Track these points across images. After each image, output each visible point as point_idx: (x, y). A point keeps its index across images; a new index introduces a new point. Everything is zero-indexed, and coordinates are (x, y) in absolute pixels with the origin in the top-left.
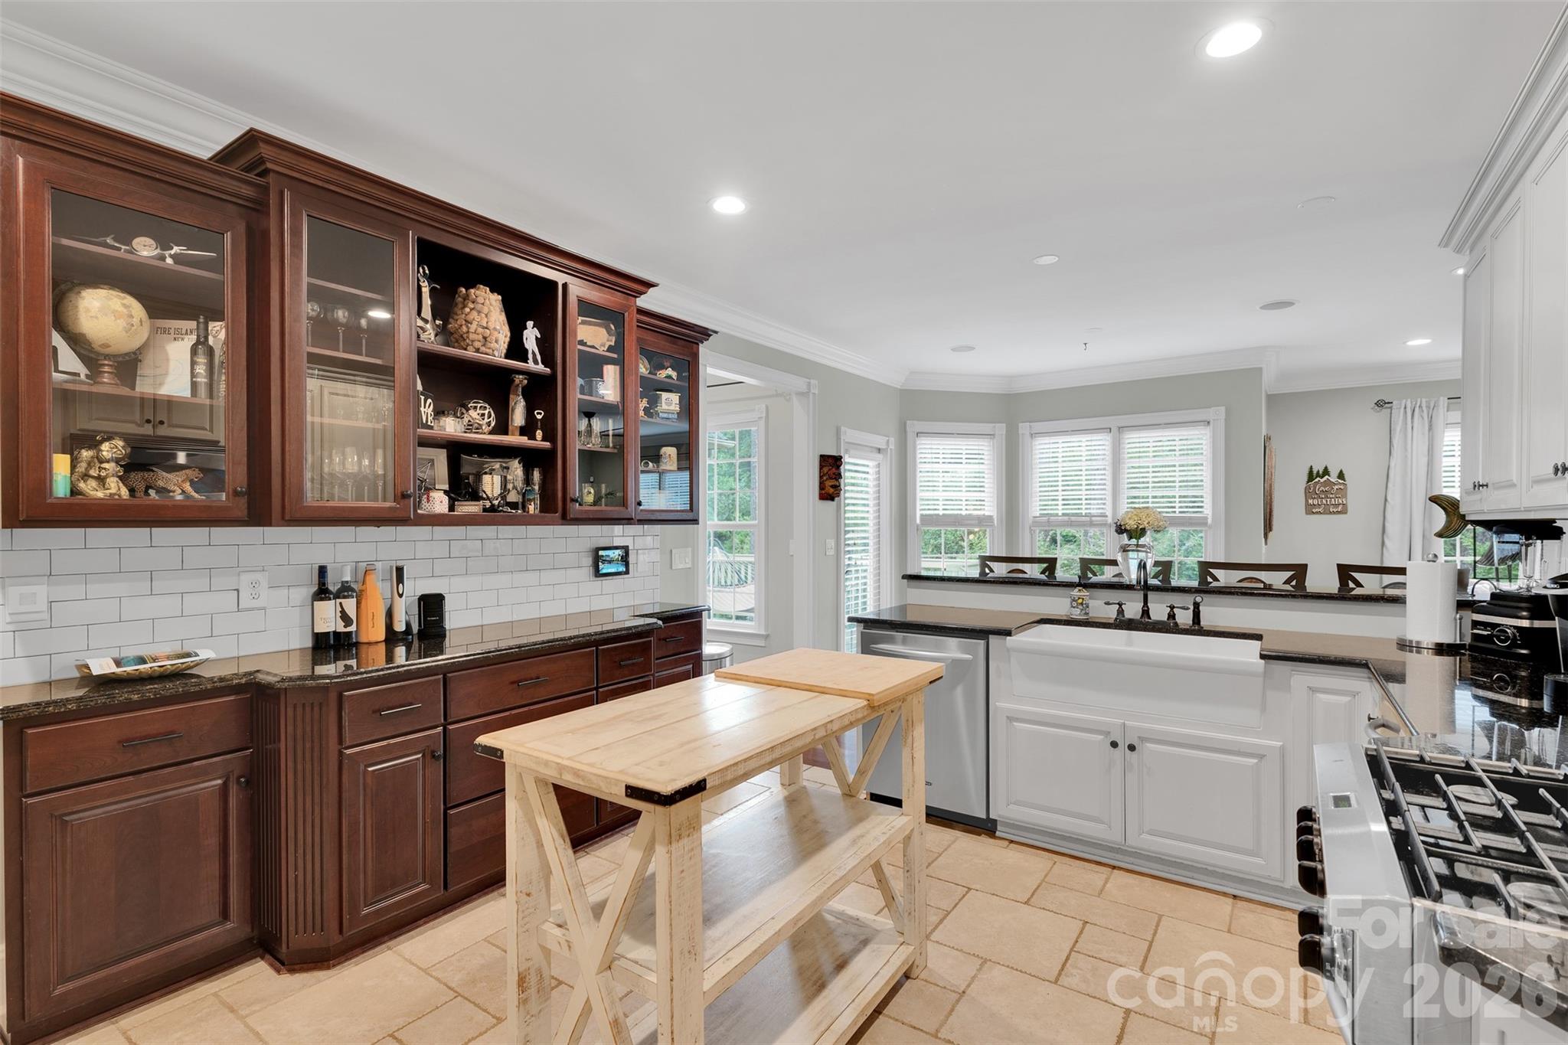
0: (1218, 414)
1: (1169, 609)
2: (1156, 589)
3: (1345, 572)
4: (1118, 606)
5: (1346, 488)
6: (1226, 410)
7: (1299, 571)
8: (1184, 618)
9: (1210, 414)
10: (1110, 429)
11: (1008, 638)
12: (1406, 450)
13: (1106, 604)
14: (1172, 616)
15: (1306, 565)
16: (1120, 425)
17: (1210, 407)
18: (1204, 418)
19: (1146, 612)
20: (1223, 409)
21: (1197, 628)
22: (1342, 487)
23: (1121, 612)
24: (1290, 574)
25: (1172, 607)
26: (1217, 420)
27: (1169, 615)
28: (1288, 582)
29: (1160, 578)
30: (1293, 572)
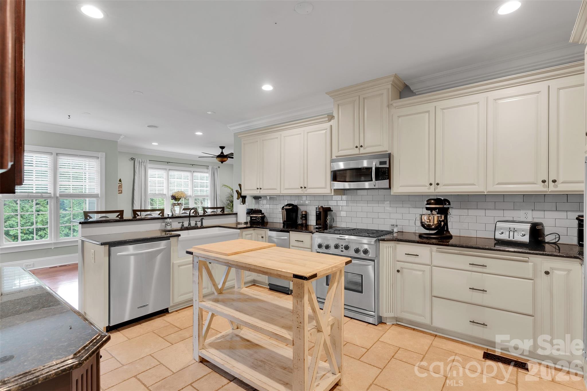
0: (102, 155)
1: (195, 222)
2: (193, 216)
3: (135, 212)
4: (182, 223)
5: (122, 185)
6: (105, 154)
7: (121, 212)
8: (199, 224)
9: (99, 154)
10: (52, 153)
11: (180, 237)
12: (139, 174)
13: (178, 223)
14: (196, 224)
15: (123, 210)
16: (58, 152)
17: (99, 152)
18: (97, 156)
19: (189, 224)
20: (104, 153)
21: (202, 227)
22: (121, 185)
23: (183, 225)
24: (118, 214)
25: (196, 222)
26: (102, 157)
27: (195, 224)
28: (117, 216)
29: (194, 213)
30: (119, 213)
